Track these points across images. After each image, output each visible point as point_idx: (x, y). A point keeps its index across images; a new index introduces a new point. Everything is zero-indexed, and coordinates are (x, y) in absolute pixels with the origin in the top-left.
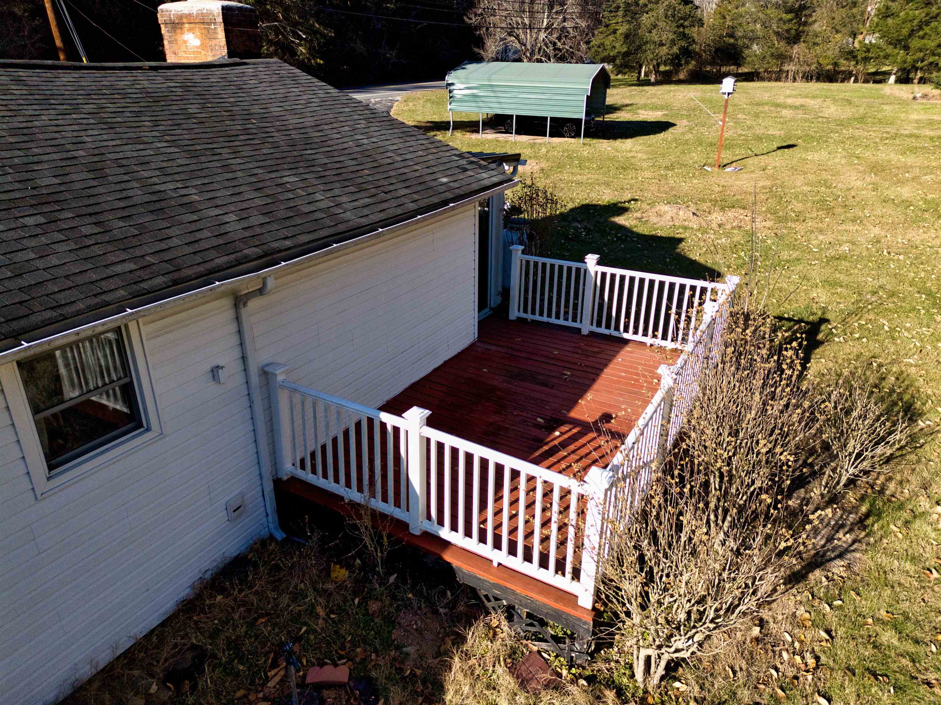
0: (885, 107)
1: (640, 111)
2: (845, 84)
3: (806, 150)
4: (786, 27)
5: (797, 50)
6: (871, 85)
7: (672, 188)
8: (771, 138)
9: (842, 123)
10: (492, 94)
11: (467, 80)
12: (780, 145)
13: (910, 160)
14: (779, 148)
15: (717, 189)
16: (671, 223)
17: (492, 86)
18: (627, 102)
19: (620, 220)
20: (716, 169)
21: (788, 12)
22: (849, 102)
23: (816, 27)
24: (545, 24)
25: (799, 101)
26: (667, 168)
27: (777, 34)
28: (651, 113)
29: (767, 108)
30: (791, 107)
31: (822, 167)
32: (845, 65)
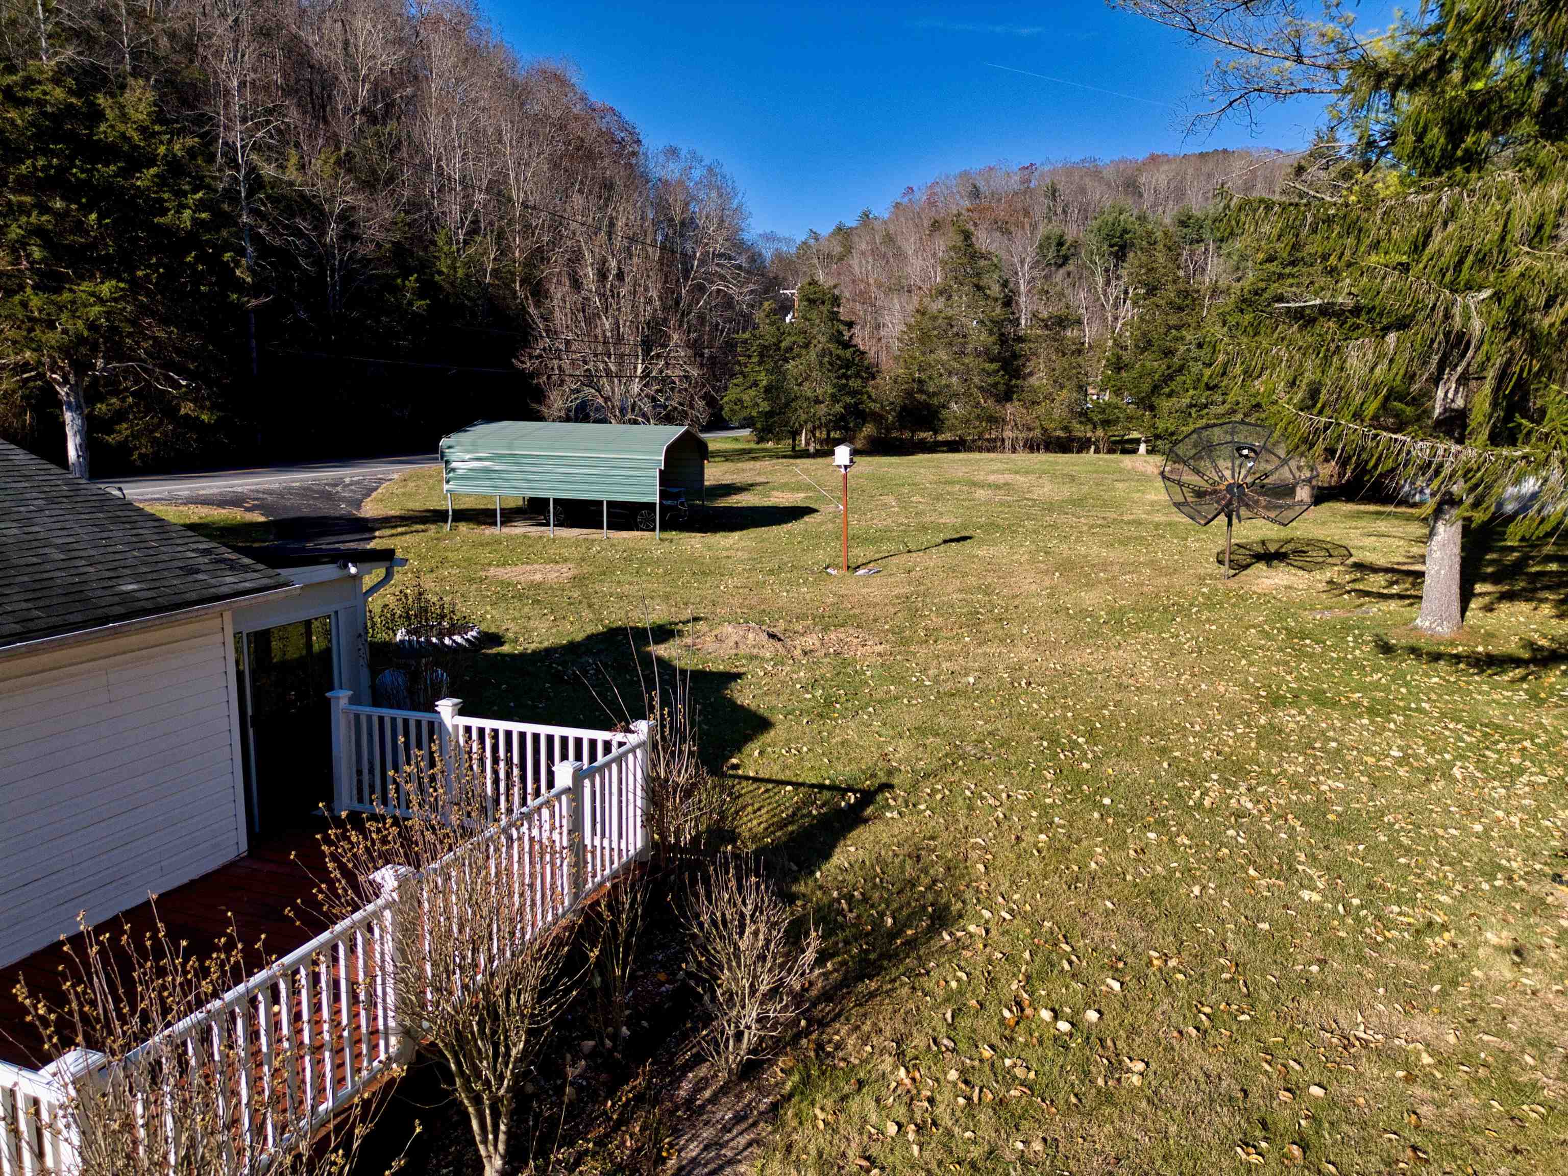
0: (1119, 485)
1: (775, 493)
2: (1083, 455)
3: (982, 542)
4: (991, 380)
5: (1010, 409)
6: (1117, 456)
7: (763, 601)
8: (938, 528)
9: (1050, 507)
10: (515, 468)
11: (474, 448)
12: (948, 537)
13: (1114, 554)
14: (945, 542)
15: (831, 599)
16: (734, 652)
17: (514, 456)
18: (762, 479)
19: (660, 651)
20: (844, 572)
21: (992, 361)
22: (1072, 479)
23: (1033, 381)
24: (639, 371)
25: (1001, 479)
26: (771, 572)
27: (981, 388)
28: (789, 495)
29: (957, 487)
30: (989, 485)
31: (991, 566)
32: (1080, 430)
